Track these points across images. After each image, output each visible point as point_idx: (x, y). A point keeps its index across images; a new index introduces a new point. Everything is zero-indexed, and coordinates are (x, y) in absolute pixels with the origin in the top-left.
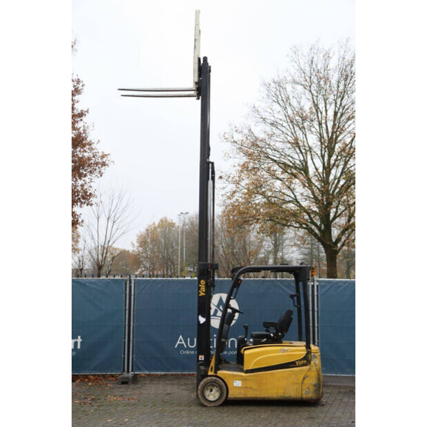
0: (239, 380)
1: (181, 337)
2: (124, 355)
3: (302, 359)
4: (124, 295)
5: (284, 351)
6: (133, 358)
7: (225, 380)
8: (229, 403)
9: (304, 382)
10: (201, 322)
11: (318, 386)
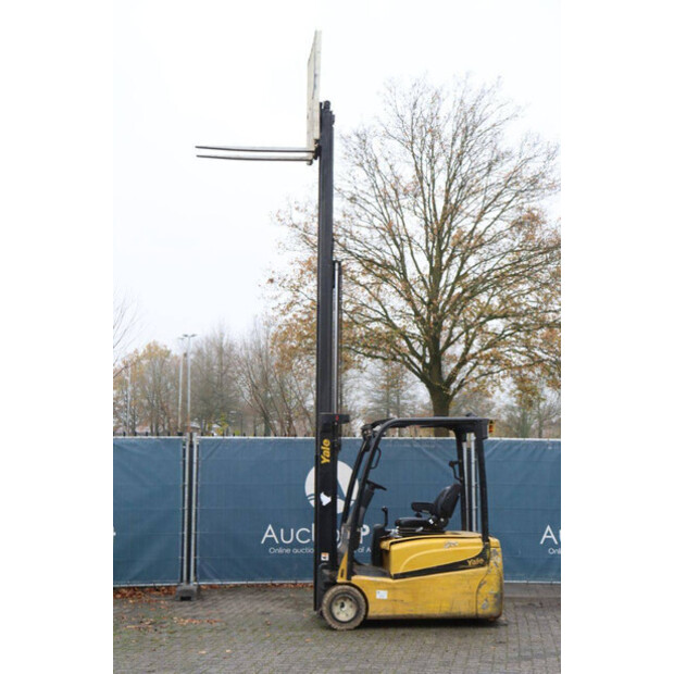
0: (384, 589)
1: (270, 527)
2: (182, 555)
3: (477, 557)
4: (181, 463)
5: (450, 545)
6: (195, 560)
7: (364, 590)
8: (370, 624)
9: (481, 590)
10: (325, 503)
11: (500, 598)
